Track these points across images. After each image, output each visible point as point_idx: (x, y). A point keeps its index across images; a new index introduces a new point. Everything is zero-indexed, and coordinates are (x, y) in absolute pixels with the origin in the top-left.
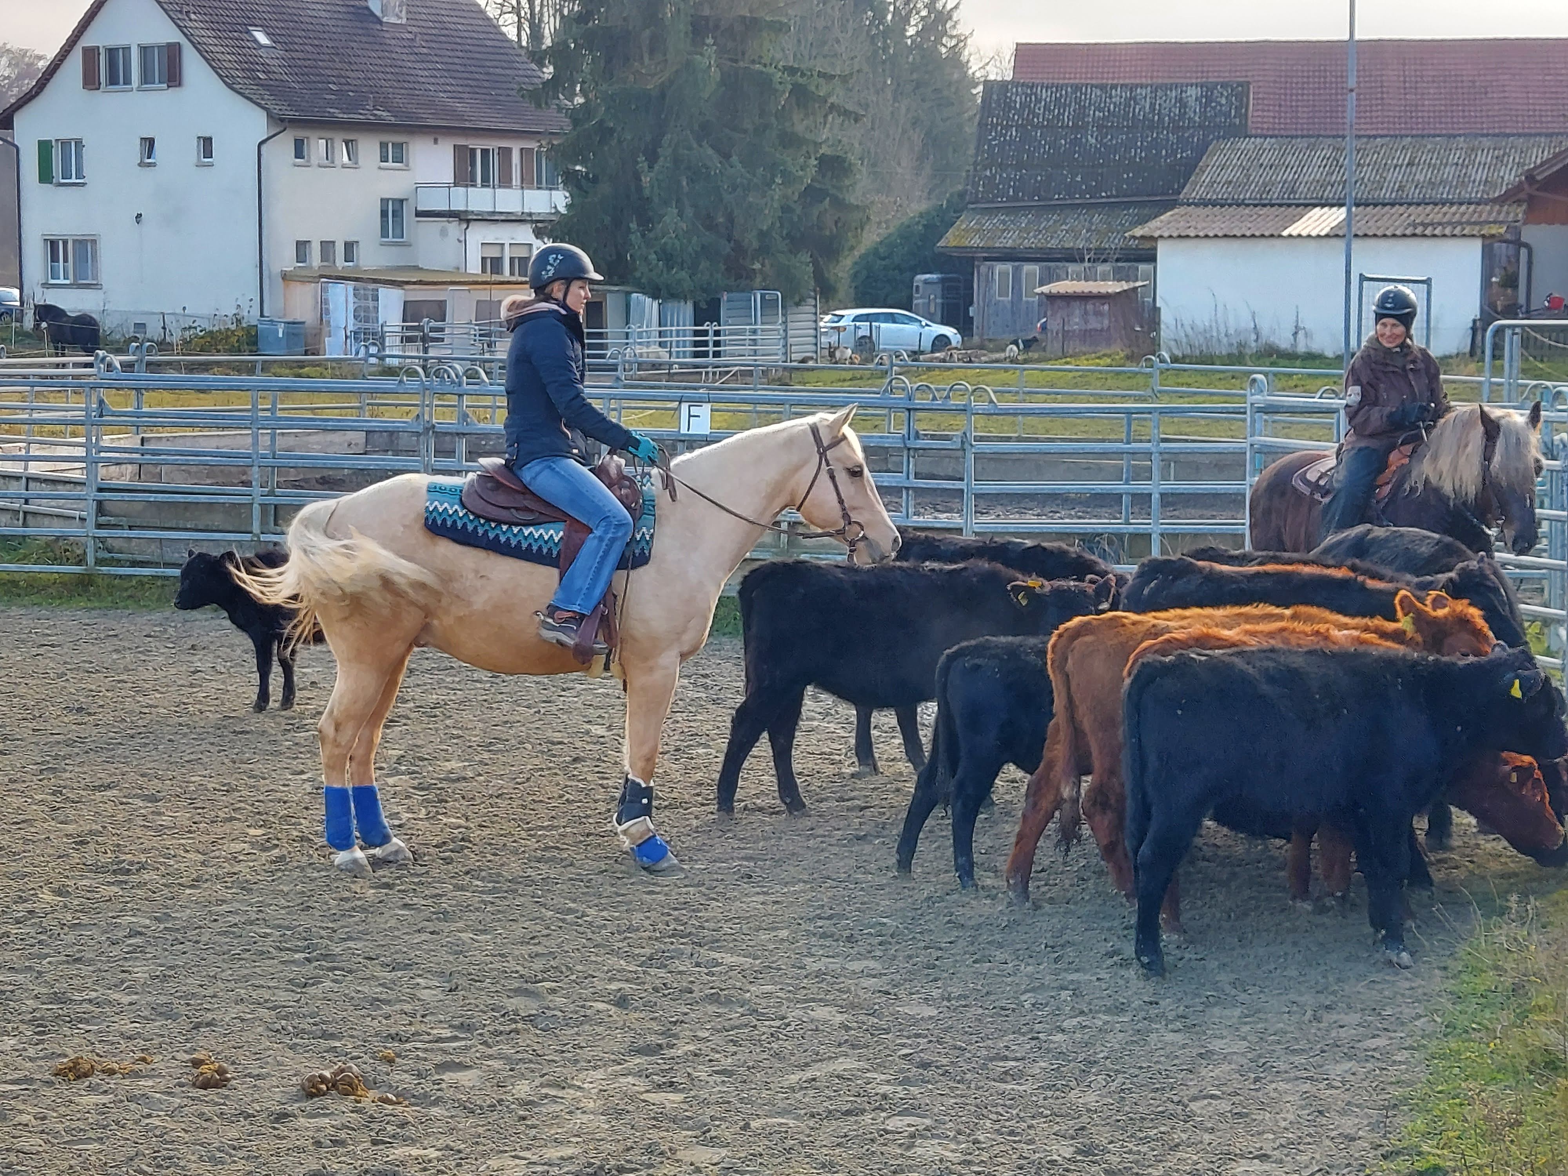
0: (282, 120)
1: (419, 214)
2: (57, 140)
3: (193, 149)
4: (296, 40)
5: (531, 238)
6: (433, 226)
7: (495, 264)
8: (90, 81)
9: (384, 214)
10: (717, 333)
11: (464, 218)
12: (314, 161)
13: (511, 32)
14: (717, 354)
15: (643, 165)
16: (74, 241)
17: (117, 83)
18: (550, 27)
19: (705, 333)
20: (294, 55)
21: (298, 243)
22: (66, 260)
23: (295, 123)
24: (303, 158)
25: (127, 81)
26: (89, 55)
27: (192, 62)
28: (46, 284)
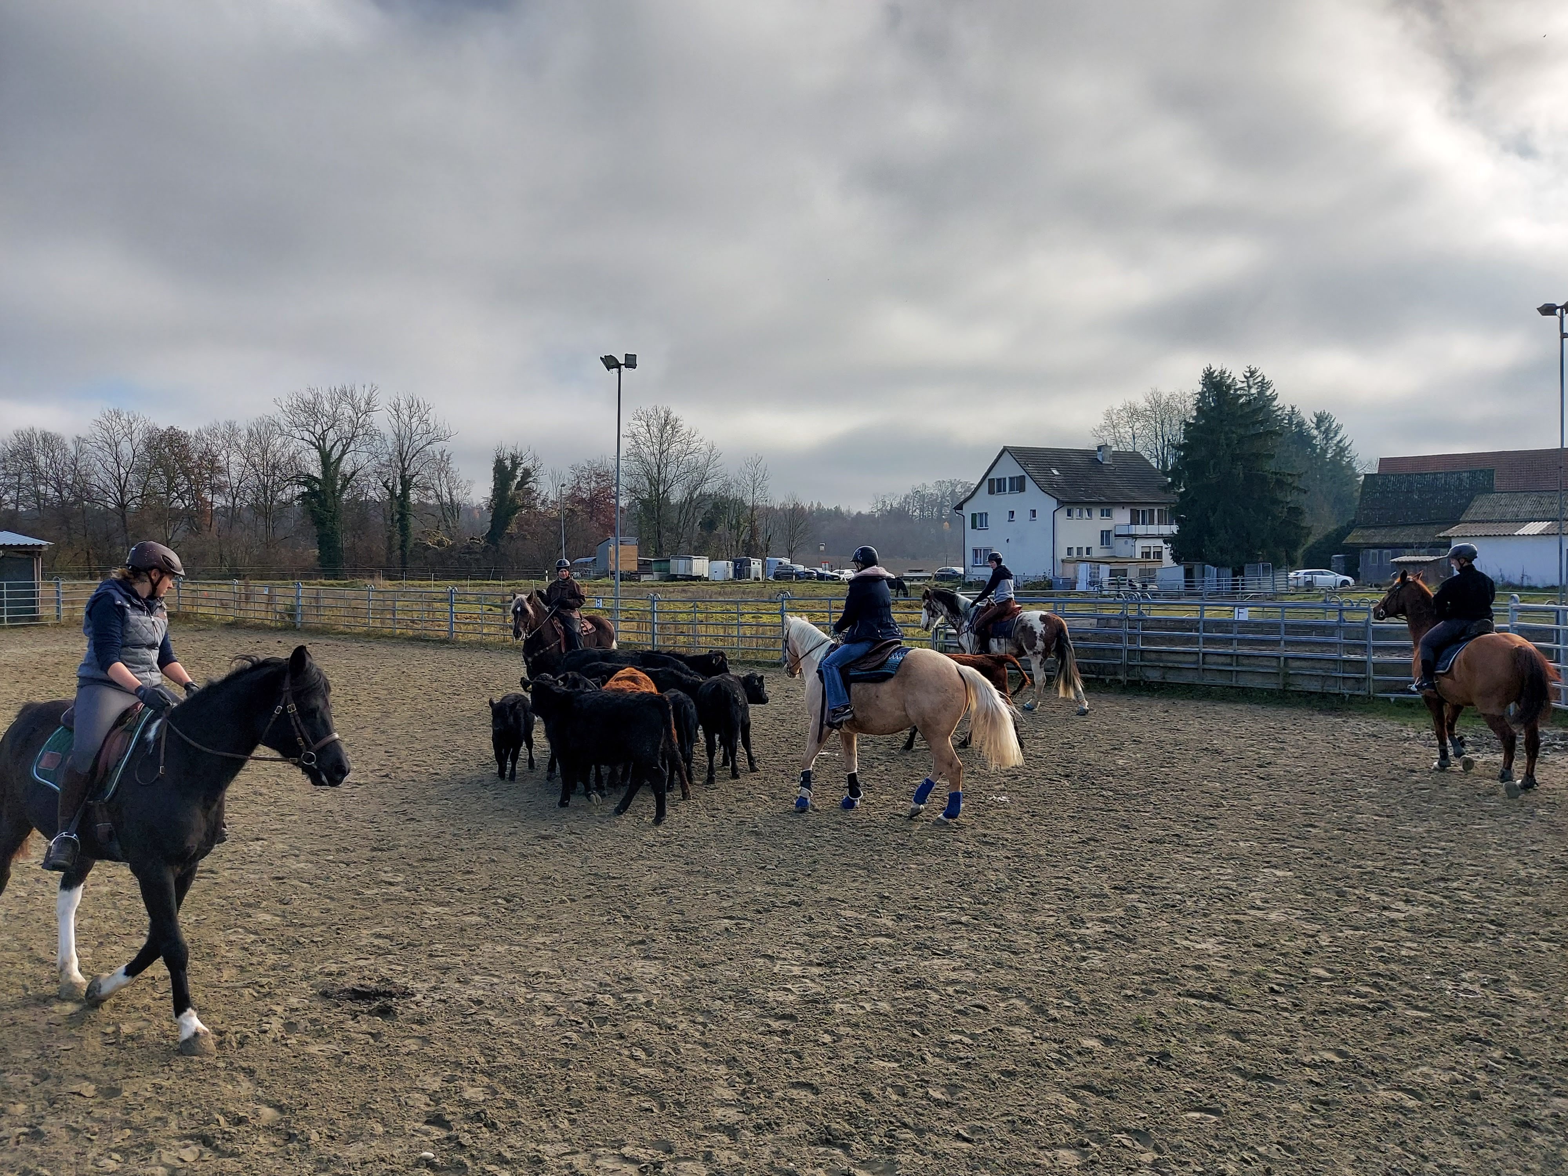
0: (1063, 502)
1: (1116, 536)
2: (978, 513)
3: (1028, 515)
4: (1069, 472)
5: (1162, 544)
6: (1122, 541)
7: (1147, 555)
8: (991, 492)
9: (1102, 536)
10: (1243, 580)
11: (1135, 537)
12: (1075, 517)
13: (1155, 465)
14: (1243, 589)
15: (1210, 514)
17: (1001, 491)
18: (1170, 462)
19: (1238, 580)
20: (1068, 477)
21: (1069, 549)
23: (1068, 503)
24: (1070, 516)
25: (1005, 491)
26: (991, 481)
27: (1029, 482)
28: (973, 566)
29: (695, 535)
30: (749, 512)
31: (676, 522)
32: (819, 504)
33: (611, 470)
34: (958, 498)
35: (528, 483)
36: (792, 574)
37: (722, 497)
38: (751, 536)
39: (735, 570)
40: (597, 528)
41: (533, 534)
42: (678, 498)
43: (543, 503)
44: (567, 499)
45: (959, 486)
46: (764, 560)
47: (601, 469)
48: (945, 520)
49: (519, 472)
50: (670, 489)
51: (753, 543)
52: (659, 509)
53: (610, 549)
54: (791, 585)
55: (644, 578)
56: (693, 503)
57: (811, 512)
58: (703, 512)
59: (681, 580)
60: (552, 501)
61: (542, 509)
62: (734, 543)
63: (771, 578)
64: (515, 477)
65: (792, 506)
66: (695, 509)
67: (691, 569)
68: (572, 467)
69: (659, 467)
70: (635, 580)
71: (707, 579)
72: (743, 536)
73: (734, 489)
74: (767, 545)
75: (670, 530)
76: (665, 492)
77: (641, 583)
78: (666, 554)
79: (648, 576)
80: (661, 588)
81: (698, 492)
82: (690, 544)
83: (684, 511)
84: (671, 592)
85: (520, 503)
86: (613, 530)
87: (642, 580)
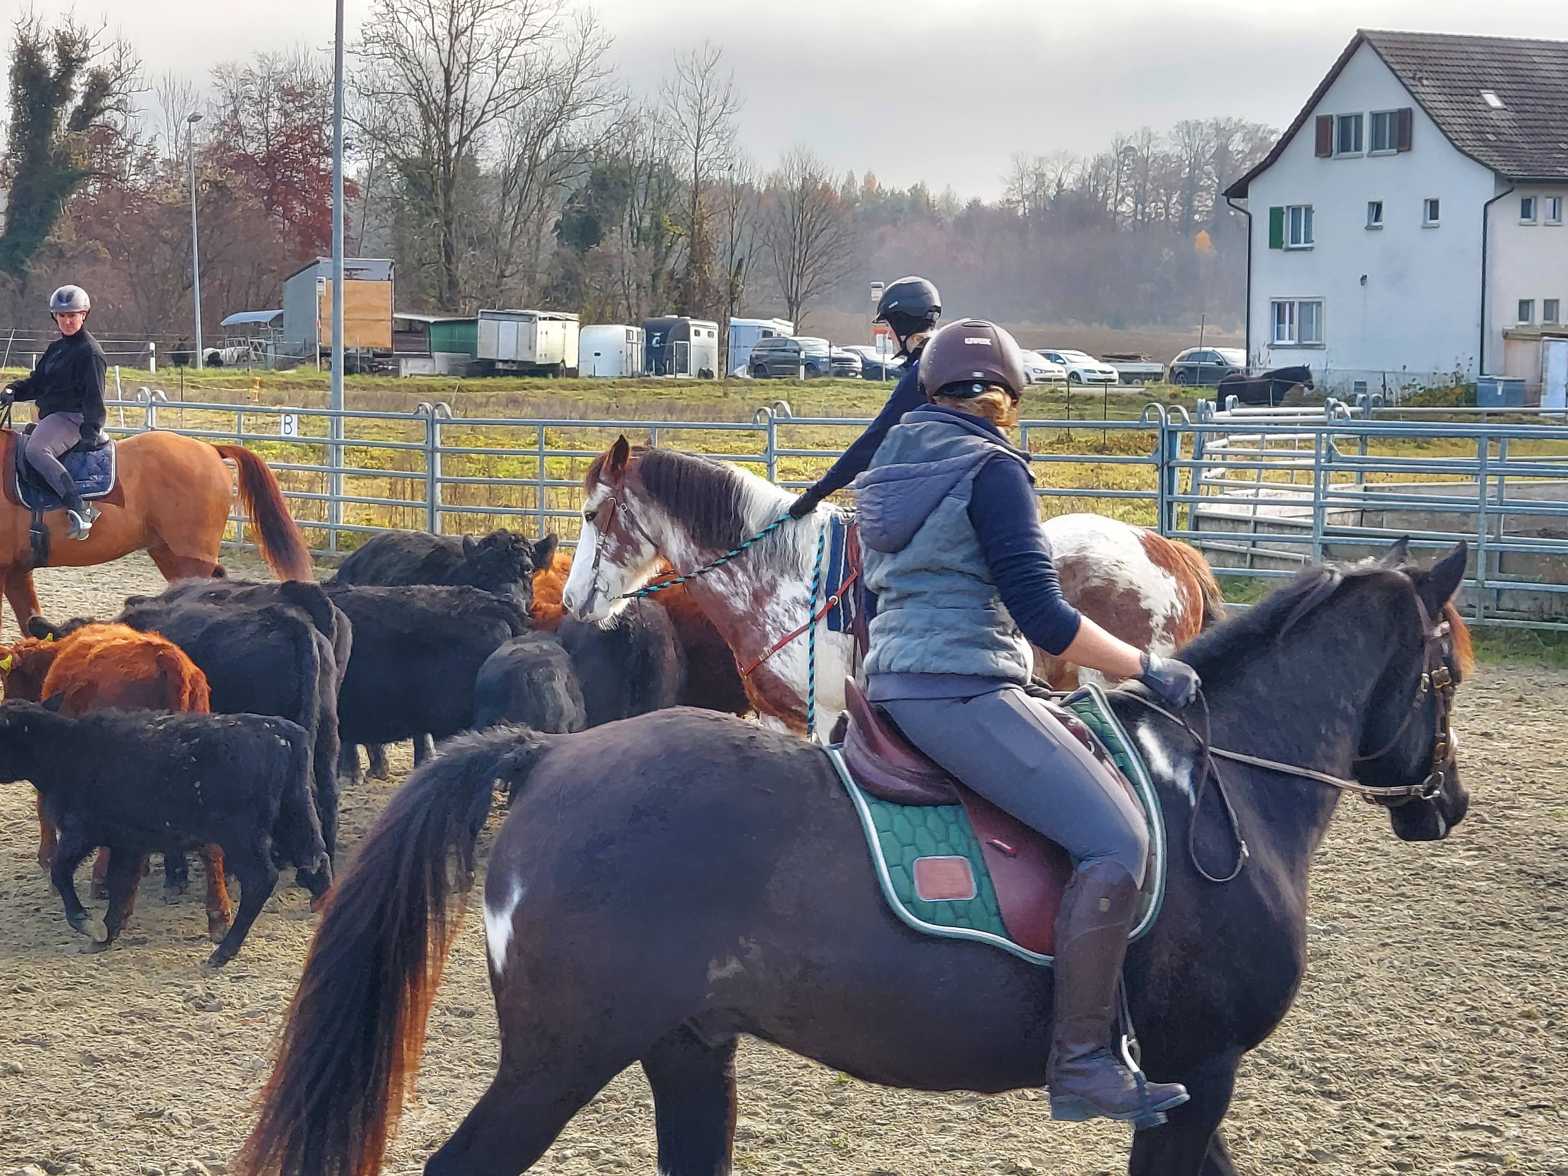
0: (1510, 180)
2: (1288, 207)
3: (1419, 210)
4: (1527, 101)
8: (1323, 149)
12: (1541, 220)
16: (1300, 303)
17: (1348, 150)
20: (1526, 116)
21: (1521, 302)
22: (1291, 322)
23: (1523, 182)
24: (1529, 217)
25: (1358, 148)
26: (1324, 124)
27: (1422, 128)
28: (1272, 346)
29: (545, 256)
30: (686, 198)
31: (493, 219)
32: (869, 180)
33: (321, 80)
34: (1236, 169)
35: (102, 111)
36: (797, 362)
37: (615, 157)
38: (692, 261)
39: (649, 351)
40: (284, 234)
41: (116, 249)
42: (499, 157)
43: (144, 164)
44: (209, 153)
45: (1238, 136)
46: (724, 325)
47: (296, 78)
48: (1199, 226)
49: (79, 83)
50: (477, 133)
51: (695, 279)
52: (449, 184)
53: (321, 288)
54: (794, 391)
55: (410, 367)
56: (539, 171)
57: (848, 202)
58: (565, 194)
59: (506, 373)
60: (168, 161)
61: (142, 183)
62: (648, 278)
63: (741, 372)
64: (66, 95)
65: (797, 184)
66: (545, 185)
67: (531, 347)
68: (219, 72)
69: (447, 72)
70: (384, 372)
71: (573, 373)
72: (671, 262)
73: (648, 135)
74: (733, 287)
75: (480, 242)
76: (463, 140)
77: (401, 381)
78: (466, 308)
79: (420, 362)
80: (454, 394)
81: (549, 143)
82: (531, 281)
83: (515, 192)
84: (479, 406)
85: (82, 164)
86: (327, 239)
87: (404, 372)
